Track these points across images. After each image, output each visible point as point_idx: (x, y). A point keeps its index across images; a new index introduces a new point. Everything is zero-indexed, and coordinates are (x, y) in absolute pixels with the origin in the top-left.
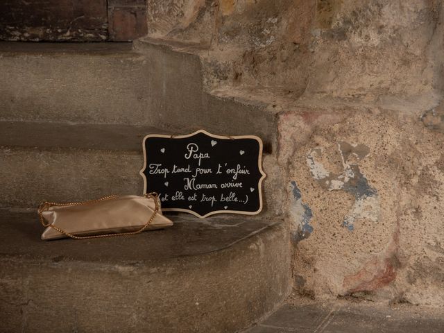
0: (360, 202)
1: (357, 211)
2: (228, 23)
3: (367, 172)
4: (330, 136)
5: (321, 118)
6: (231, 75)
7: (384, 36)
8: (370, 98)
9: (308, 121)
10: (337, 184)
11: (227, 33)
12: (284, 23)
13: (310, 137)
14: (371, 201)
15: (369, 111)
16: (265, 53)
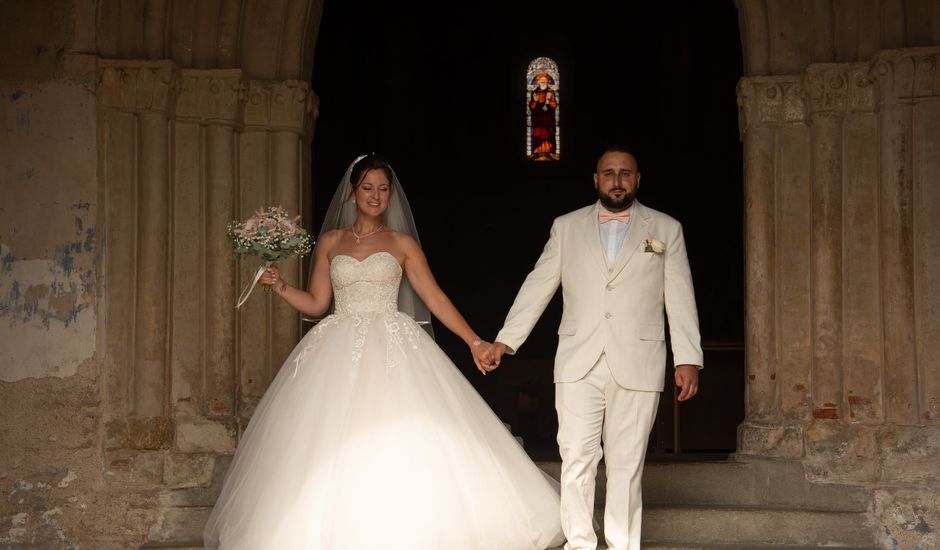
0: (925, 536)
1: (924, 540)
2: (817, 445)
3: (927, 519)
4: (906, 501)
5: (899, 492)
6: (822, 473)
7: (929, 451)
8: (924, 482)
9: (891, 494)
10: (911, 527)
11: (817, 450)
12: (852, 445)
13: (894, 502)
14: (931, 535)
15: (925, 489)
16: (839, 461)
